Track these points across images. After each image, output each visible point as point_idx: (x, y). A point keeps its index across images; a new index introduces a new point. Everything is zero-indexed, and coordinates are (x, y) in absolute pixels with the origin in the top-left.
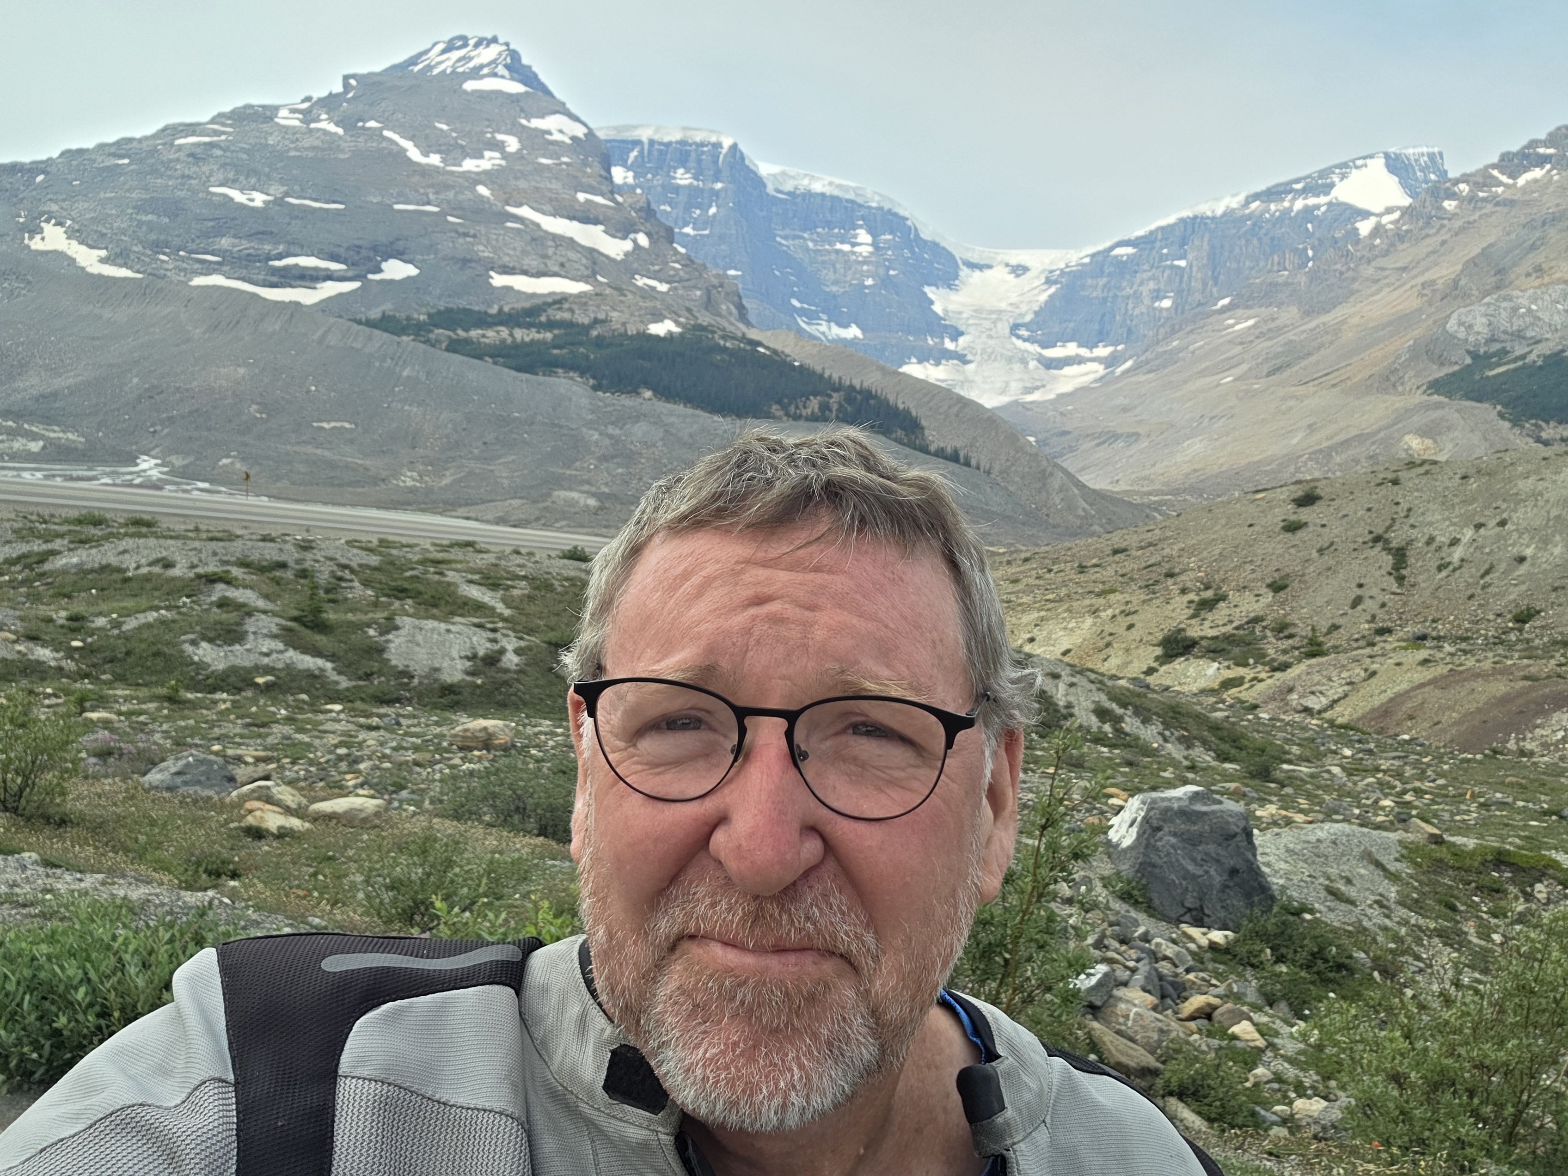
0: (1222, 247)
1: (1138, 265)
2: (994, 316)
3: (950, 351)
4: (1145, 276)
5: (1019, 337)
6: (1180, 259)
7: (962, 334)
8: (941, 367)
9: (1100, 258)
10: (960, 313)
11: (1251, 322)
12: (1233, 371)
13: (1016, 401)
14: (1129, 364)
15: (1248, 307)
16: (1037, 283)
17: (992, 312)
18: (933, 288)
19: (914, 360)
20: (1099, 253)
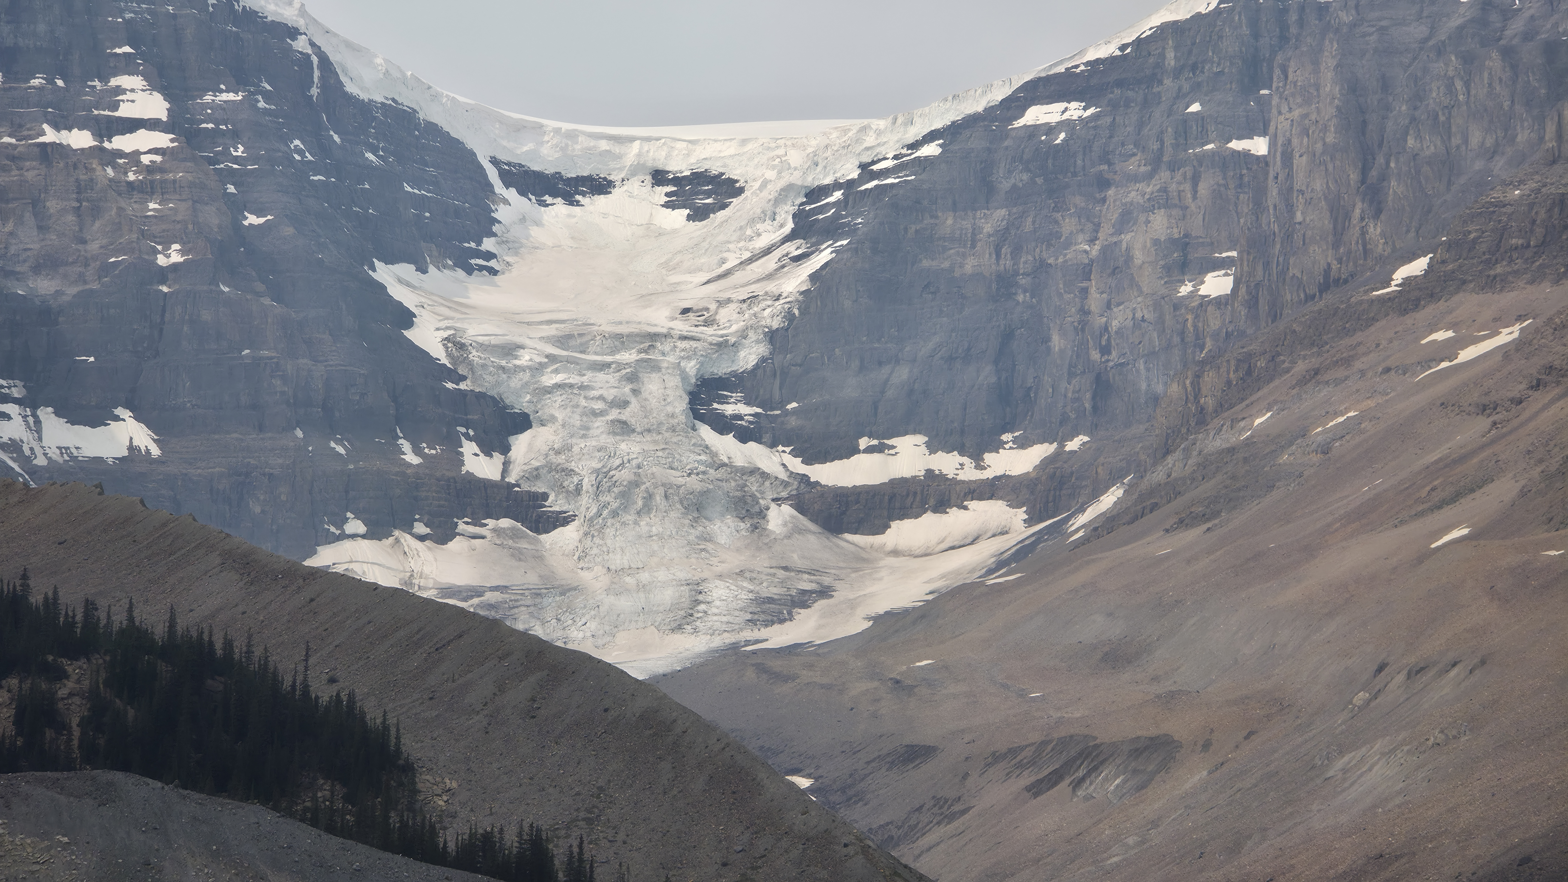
0: (1385, 85)
1: (1106, 158)
2: (629, 356)
3: (486, 484)
4: (1135, 194)
5: (722, 425)
6: (1248, 134)
7: (522, 423)
8: (456, 545)
9: (976, 142)
10: (510, 350)
11: (1507, 335)
12: (1466, 504)
13: (734, 647)
14: (1109, 500)
15: (1492, 284)
16: (769, 235)
17: (621, 341)
18: (406, 270)
19: (355, 526)
20: (971, 121)
